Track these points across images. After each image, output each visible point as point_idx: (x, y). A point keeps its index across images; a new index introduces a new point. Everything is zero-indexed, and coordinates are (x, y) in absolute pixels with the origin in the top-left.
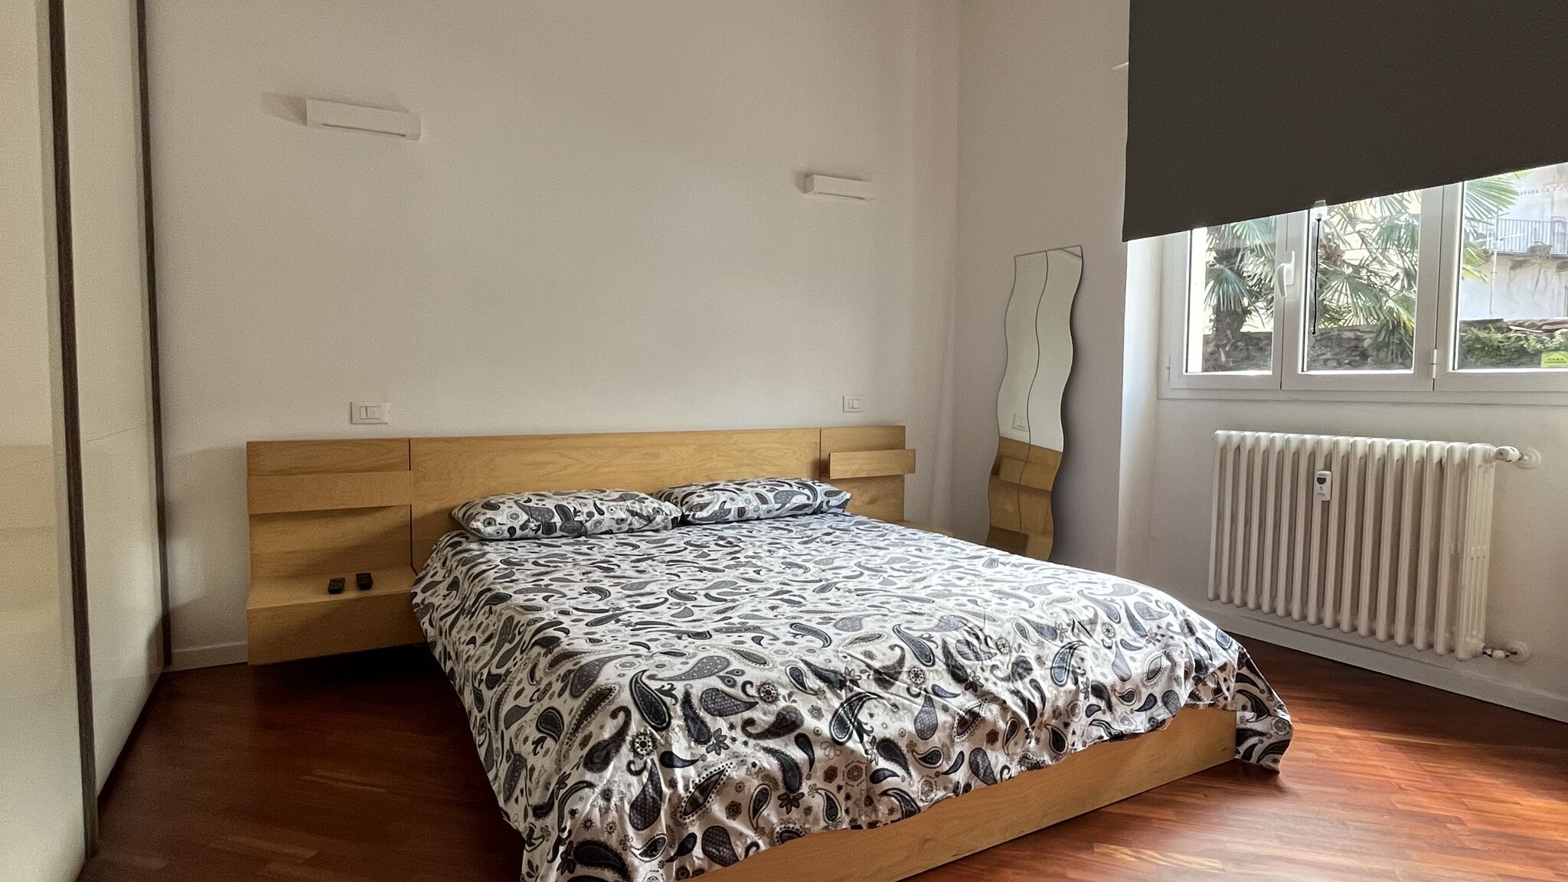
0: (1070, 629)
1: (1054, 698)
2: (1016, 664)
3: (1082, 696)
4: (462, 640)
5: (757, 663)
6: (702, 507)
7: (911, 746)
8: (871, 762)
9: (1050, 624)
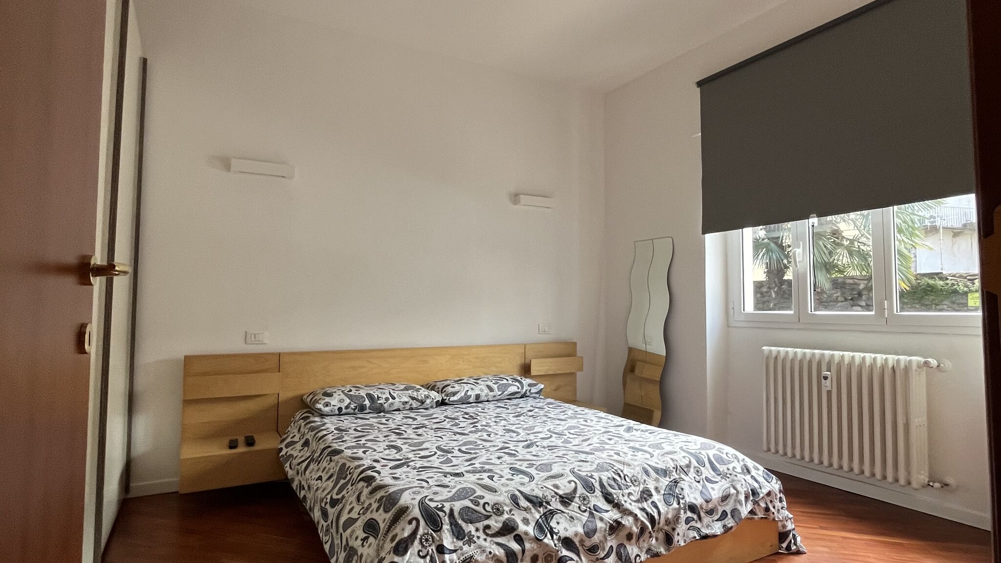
0: (675, 470)
1: (666, 513)
2: (643, 492)
3: (682, 512)
4: (313, 478)
5: (491, 491)
6: (454, 394)
7: (582, 542)
8: (558, 551)
9: (662, 467)
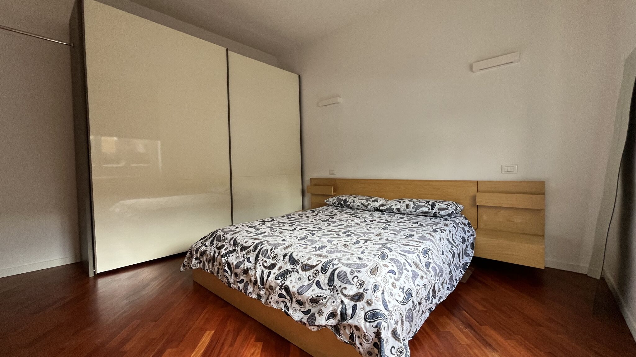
0: (301, 264)
1: (270, 281)
2: (272, 264)
9: (296, 259)
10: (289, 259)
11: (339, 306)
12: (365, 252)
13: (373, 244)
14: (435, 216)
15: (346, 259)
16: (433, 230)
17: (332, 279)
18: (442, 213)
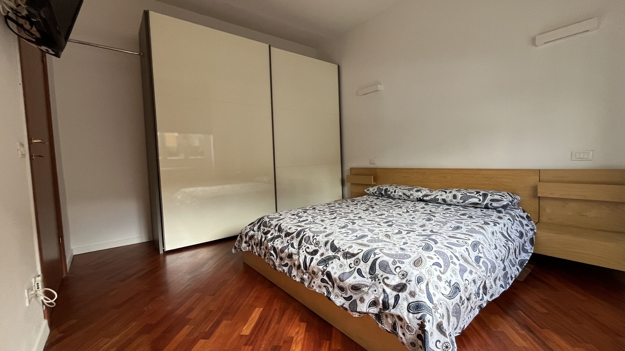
0: (342, 252)
1: (313, 267)
2: (314, 251)
3: (321, 273)
9: (337, 246)
10: (331, 246)
11: (381, 295)
12: (407, 243)
13: (417, 235)
14: (486, 207)
15: (387, 249)
16: (484, 222)
17: (374, 268)
18: (495, 204)
